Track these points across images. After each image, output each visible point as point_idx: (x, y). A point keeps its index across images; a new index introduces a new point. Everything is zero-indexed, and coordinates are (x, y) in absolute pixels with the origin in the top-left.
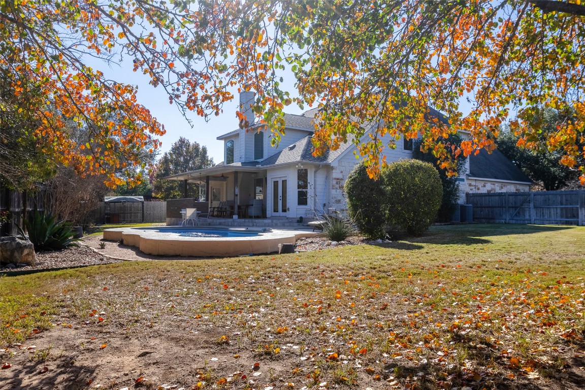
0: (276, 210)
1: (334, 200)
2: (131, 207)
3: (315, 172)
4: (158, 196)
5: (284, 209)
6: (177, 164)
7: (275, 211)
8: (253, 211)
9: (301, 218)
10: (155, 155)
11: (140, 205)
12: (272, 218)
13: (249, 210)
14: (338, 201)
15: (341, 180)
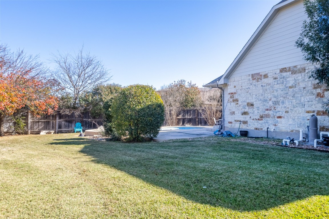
1: (229, 112)
15: (235, 93)
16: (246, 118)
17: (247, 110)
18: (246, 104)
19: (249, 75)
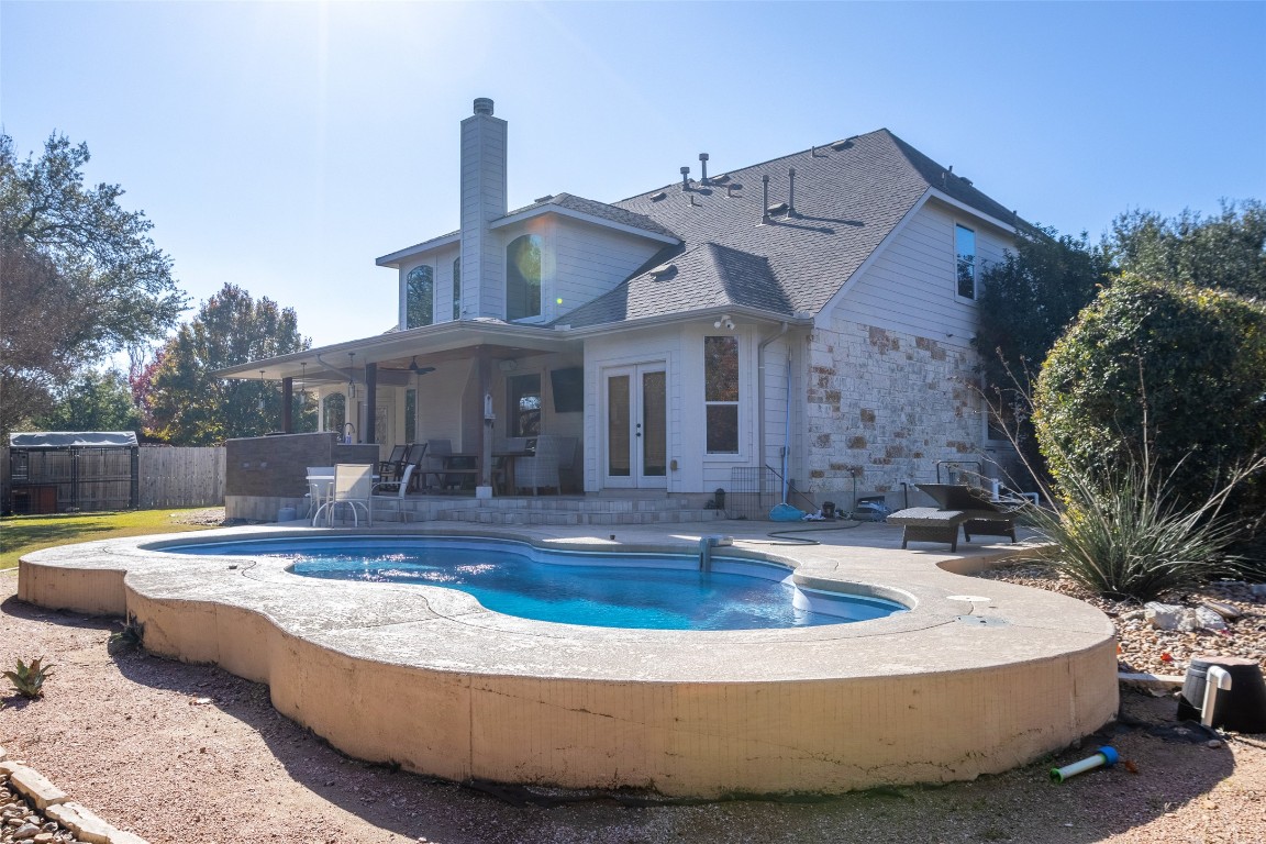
0: (620, 468)
1: (814, 437)
2: (95, 465)
3: (762, 346)
4: (162, 434)
5: (655, 463)
6: (215, 354)
7: (614, 471)
8: (532, 472)
9: (720, 493)
10: (175, 310)
11: (126, 458)
12: (608, 493)
13: (518, 471)
14: (824, 440)
15: (831, 372)
16: (861, 458)
17: (860, 432)
18: (858, 412)
19: (865, 326)
